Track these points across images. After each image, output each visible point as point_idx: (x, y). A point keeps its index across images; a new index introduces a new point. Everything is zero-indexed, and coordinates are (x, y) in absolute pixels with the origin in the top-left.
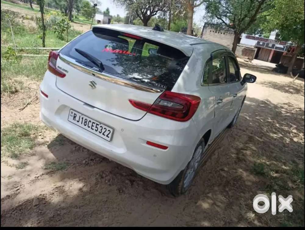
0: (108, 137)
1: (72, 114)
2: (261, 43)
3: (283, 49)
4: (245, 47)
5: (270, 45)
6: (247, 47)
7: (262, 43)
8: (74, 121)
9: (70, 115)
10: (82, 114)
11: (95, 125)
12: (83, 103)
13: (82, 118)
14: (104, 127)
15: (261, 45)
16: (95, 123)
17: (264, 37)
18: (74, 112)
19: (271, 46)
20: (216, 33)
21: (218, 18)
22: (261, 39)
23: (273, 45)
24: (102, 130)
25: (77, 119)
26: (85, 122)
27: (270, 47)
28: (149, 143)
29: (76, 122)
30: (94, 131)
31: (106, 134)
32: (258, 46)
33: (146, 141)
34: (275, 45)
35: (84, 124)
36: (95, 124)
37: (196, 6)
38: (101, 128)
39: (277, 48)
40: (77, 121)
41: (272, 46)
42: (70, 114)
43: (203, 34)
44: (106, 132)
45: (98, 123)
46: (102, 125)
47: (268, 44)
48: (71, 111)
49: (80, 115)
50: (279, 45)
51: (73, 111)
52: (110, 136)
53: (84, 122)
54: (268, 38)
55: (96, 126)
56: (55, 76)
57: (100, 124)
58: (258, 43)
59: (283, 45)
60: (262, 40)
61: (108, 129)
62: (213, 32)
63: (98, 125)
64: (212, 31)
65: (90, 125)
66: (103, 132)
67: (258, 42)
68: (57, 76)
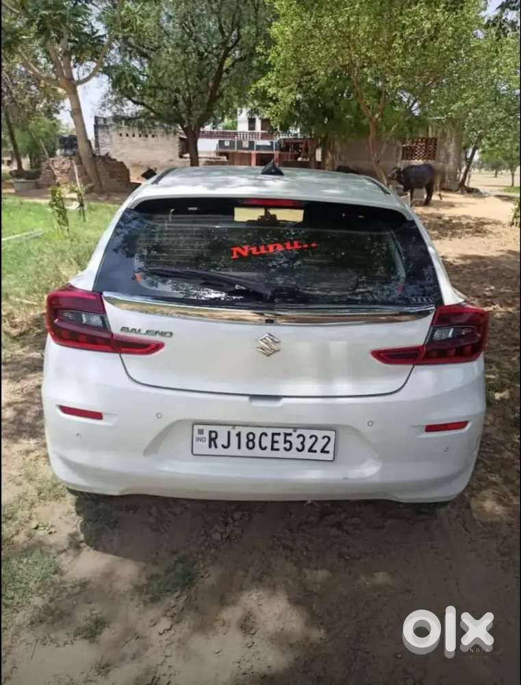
0: (328, 452)
1: (200, 436)
2: (227, 144)
3: (271, 147)
4: (206, 158)
5: (246, 144)
6: (210, 158)
7: (228, 142)
8: (213, 451)
9: (194, 440)
10: (234, 426)
11: (280, 439)
12: (247, 399)
13: (239, 435)
14: (307, 433)
15: (227, 147)
16: (279, 434)
17: (226, 128)
18: (207, 429)
19: (247, 146)
20: (134, 138)
21: (135, 103)
22: (224, 135)
23: (251, 144)
24: (305, 443)
25: (221, 440)
26: (249, 440)
27: (246, 149)
28: (430, 429)
29: (220, 451)
30: (282, 453)
31: (318, 447)
32: (223, 150)
33: (423, 426)
34: (253, 142)
35: (248, 447)
36: (282, 436)
37: (80, 82)
38: (301, 439)
39: (259, 147)
40: (223, 446)
41: (249, 146)
42: (196, 434)
43: (101, 145)
44: (317, 443)
45: (288, 431)
46: (299, 432)
47: (240, 143)
48: (197, 428)
49: (229, 428)
50: (262, 141)
51: (201, 427)
52: (330, 448)
53: (246, 440)
54: (235, 129)
55: (285, 438)
56: (117, 355)
57: (295, 431)
58: (221, 144)
59: (268, 139)
60: (226, 137)
61: (320, 434)
62: (127, 135)
63: (290, 434)
64: (124, 135)
65: (267, 442)
66: (307, 447)
67: (220, 141)
68: (124, 356)
